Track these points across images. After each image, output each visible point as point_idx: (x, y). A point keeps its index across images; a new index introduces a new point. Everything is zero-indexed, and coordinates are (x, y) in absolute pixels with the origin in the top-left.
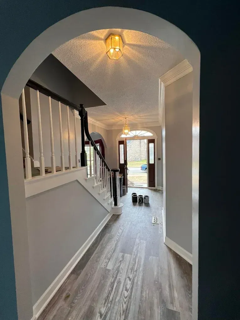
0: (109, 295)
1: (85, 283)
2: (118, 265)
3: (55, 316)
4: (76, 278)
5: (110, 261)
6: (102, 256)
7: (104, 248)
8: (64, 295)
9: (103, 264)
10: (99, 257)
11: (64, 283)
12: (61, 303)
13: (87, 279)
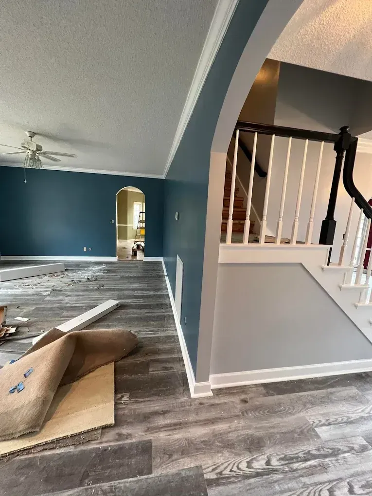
0: (295, 460)
1: (272, 411)
2: (341, 448)
3: (226, 403)
4: (265, 396)
5: (329, 427)
6: (319, 408)
7: (332, 402)
8: (243, 397)
9: (313, 418)
10: (313, 404)
11: (250, 386)
12: (236, 399)
13: (277, 410)
